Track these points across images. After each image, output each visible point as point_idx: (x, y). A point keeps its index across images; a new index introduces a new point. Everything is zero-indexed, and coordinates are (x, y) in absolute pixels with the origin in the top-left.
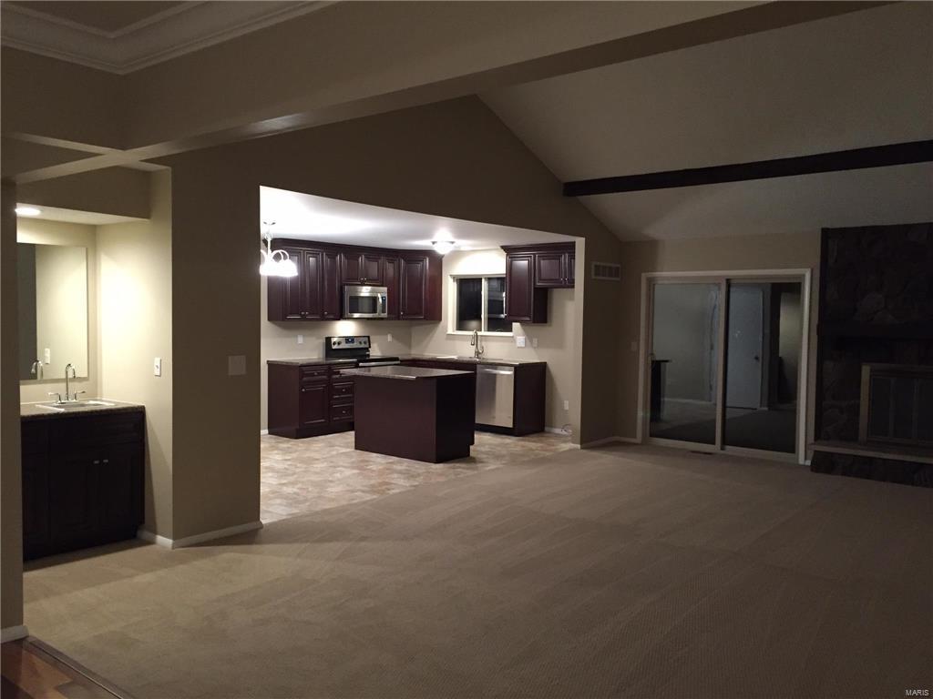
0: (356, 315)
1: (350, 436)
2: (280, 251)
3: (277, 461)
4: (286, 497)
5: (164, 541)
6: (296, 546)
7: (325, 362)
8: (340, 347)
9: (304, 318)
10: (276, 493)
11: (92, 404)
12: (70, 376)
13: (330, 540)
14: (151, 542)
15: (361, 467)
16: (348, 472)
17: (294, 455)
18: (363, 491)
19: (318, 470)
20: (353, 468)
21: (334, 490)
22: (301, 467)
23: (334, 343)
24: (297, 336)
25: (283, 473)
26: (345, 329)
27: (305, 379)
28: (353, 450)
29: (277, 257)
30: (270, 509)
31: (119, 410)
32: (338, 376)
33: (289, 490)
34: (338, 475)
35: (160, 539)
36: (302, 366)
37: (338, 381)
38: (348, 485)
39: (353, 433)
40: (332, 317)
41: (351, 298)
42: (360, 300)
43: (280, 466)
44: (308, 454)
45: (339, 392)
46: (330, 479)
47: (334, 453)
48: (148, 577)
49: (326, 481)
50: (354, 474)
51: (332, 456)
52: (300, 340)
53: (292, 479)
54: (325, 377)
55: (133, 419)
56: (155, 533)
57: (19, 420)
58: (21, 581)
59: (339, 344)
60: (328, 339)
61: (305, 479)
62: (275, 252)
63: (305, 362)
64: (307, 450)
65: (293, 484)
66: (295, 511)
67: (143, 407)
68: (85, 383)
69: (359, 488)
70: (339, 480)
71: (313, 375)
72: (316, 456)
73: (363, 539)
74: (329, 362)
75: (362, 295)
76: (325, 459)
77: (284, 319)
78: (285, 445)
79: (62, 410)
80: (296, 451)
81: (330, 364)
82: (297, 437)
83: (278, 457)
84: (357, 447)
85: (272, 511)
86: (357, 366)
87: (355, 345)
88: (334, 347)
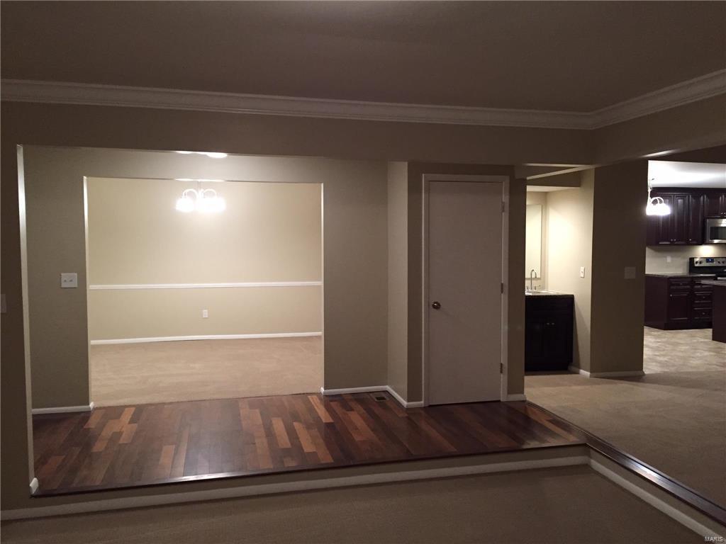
0: (716, 241)
1: (709, 332)
2: (657, 198)
3: (650, 342)
4: (660, 362)
5: (585, 373)
6: (669, 387)
7: (689, 276)
8: (702, 265)
9: (672, 244)
10: (653, 360)
11: (544, 292)
12: (533, 276)
13: (693, 387)
14: (577, 373)
15: (718, 352)
16: (706, 353)
17: (664, 340)
18: (717, 365)
19: (682, 350)
20: (710, 351)
21: (695, 362)
22: (670, 347)
23: (697, 263)
24: (666, 257)
25: (657, 349)
26: (706, 252)
27: (672, 287)
28: (711, 340)
29: (655, 202)
30: (649, 367)
31: (560, 296)
32: (699, 287)
33: (661, 359)
34: (698, 354)
35: (582, 371)
36: (671, 278)
37: (698, 290)
38: (706, 361)
39: (711, 330)
40: (695, 242)
41: (712, 228)
42: (719, 230)
43: (654, 345)
44: (673, 340)
45: (700, 298)
46: (692, 355)
47: (695, 341)
48: (579, 388)
49: (690, 357)
50: (711, 355)
51: (694, 343)
52: (669, 259)
53: (662, 353)
54: (688, 287)
55: (568, 301)
56: (580, 368)
57: (524, 297)
58: (523, 379)
59: (700, 263)
60: (692, 260)
61: (672, 354)
62: (654, 198)
63: (672, 276)
64: (673, 337)
65: (664, 356)
66: (666, 370)
67: (573, 296)
68: (539, 281)
69: (715, 363)
70: (698, 357)
71: (679, 285)
72: (682, 342)
73: (716, 390)
74: (691, 276)
75: (722, 225)
76: (687, 344)
77: (657, 243)
78: (656, 333)
79: (531, 294)
80: (665, 338)
81: (692, 278)
82: (665, 329)
83: (653, 340)
84: (714, 339)
85: (649, 368)
86: (715, 279)
87: (715, 264)
88: (696, 265)
